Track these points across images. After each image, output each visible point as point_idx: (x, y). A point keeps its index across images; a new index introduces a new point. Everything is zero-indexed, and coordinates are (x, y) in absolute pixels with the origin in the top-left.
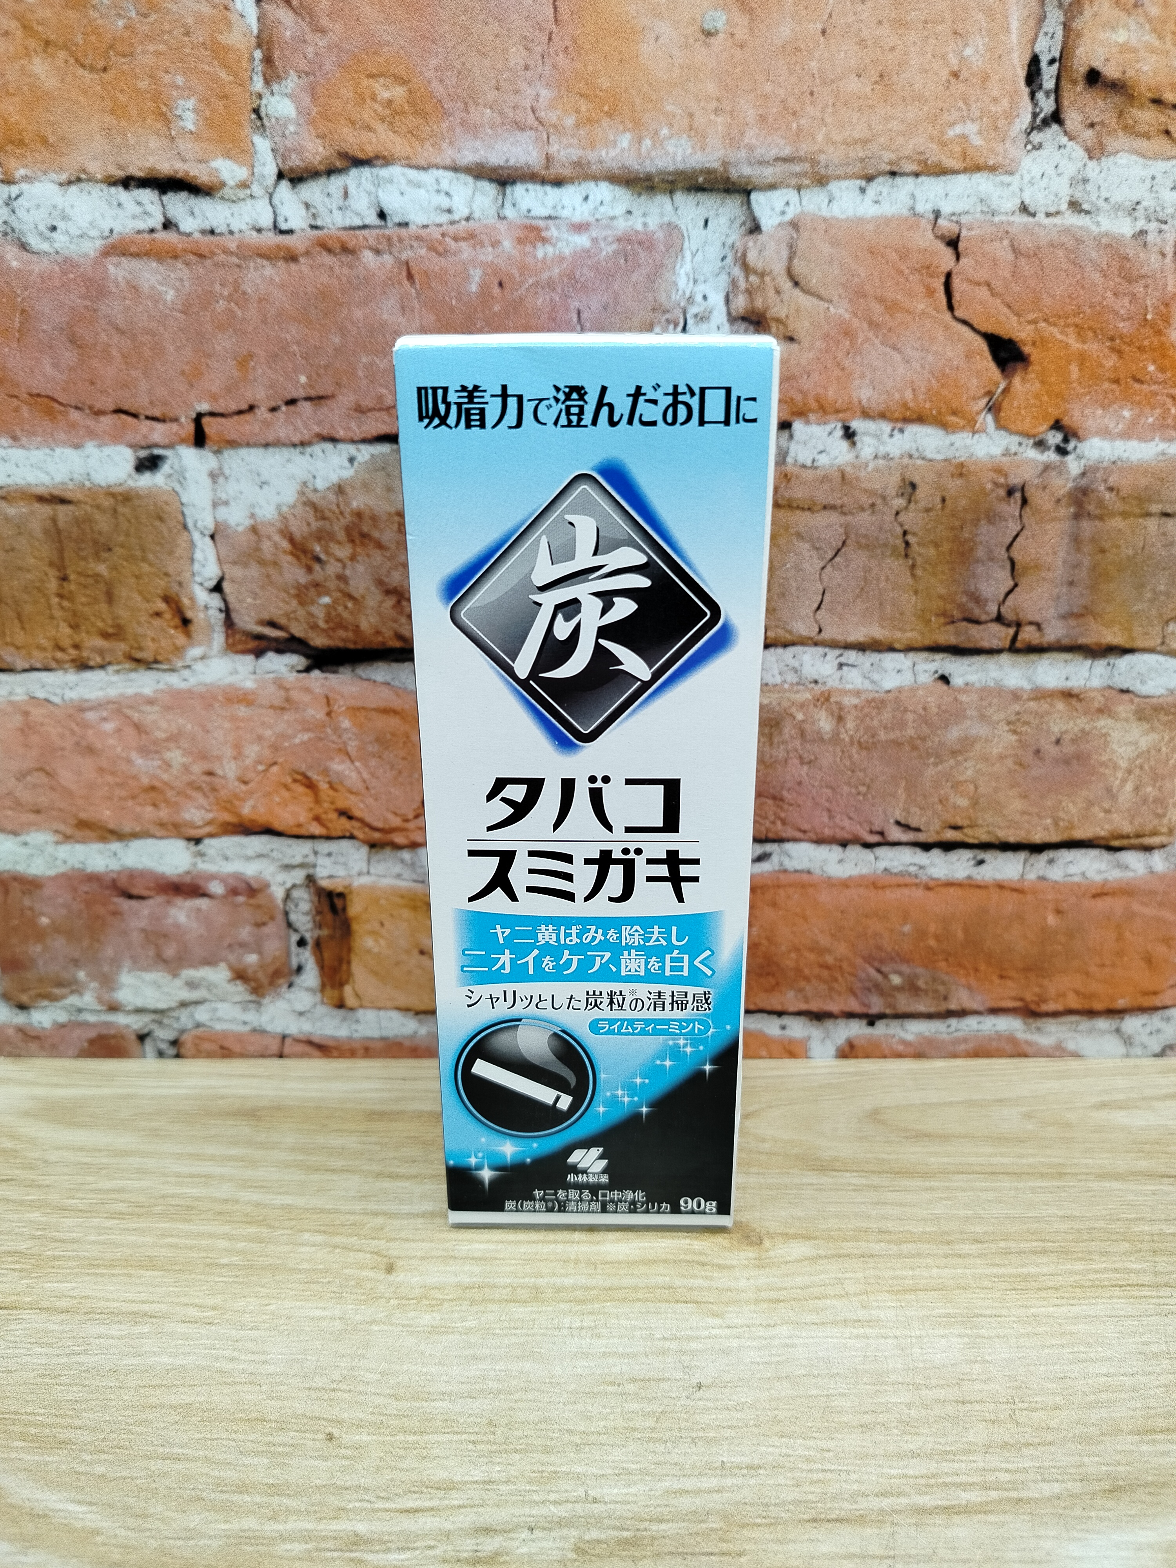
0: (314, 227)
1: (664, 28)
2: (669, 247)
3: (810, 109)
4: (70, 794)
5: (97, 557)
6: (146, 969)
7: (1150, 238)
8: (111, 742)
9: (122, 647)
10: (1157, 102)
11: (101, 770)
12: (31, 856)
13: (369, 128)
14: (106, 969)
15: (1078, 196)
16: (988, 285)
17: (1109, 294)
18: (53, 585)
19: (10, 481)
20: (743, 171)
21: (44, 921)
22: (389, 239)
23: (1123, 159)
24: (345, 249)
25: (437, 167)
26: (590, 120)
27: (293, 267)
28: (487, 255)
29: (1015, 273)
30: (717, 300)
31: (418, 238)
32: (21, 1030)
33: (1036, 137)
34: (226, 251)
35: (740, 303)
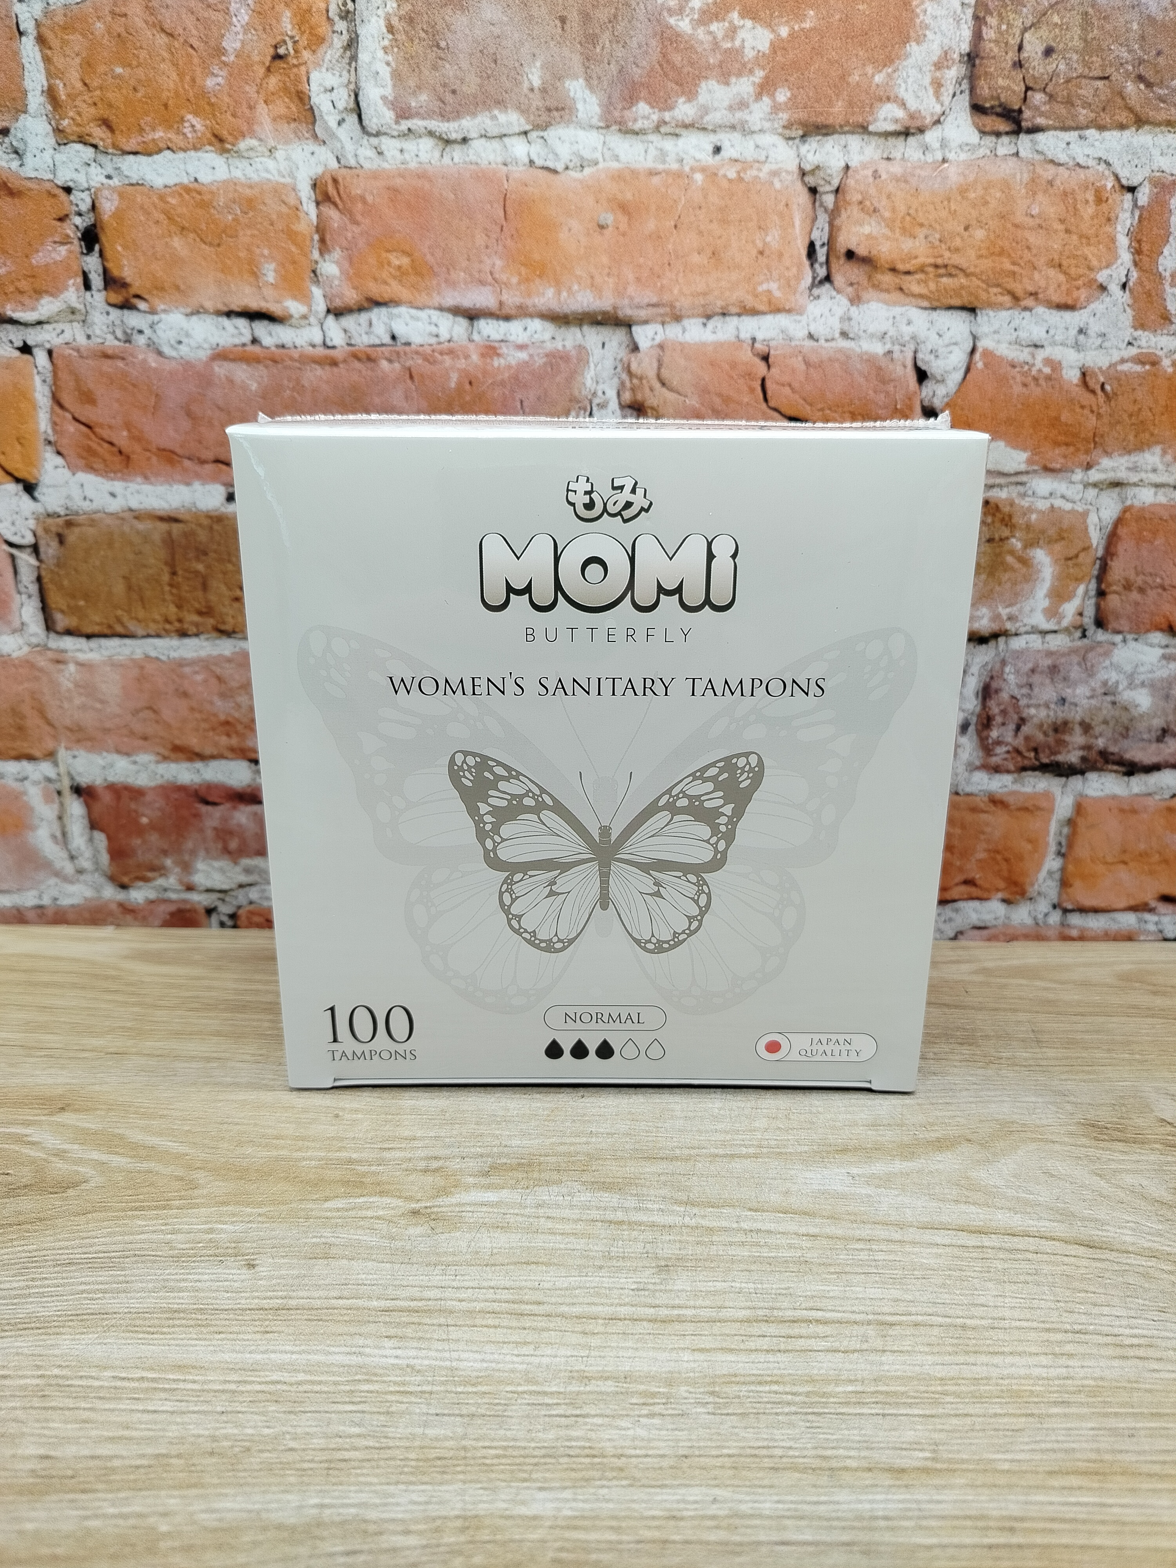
0: (349, 345)
1: (574, 224)
2: (580, 360)
3: (668, 274)
4: (168, 726)
5: (198, 559)
6: (215, 858)
7: (896, 355)
8: (200, 689)
9: (211, 621)
10: (893, 270)
11: (192, 709)
12: (138, 772)
13: (386, 283)
14: (187, 857)
15: (846, 328)
16: (790, 385)
17: (871, 392)
18: (166, 578)
19: (141, 507)
20: (627, 311)
21: (144, 820)
22: (398, 353)
23: (874, 305)
24: (370, 359)
25: (429, 307)
26: (527, 280)
27: (335, 370)
28: (462, 364)
29: (807, 376)
30: (612, 394)
31: (417, 353)
32: (121, 905)
33: (816, 292)
34: (292, 359)
35: (627, 396)
